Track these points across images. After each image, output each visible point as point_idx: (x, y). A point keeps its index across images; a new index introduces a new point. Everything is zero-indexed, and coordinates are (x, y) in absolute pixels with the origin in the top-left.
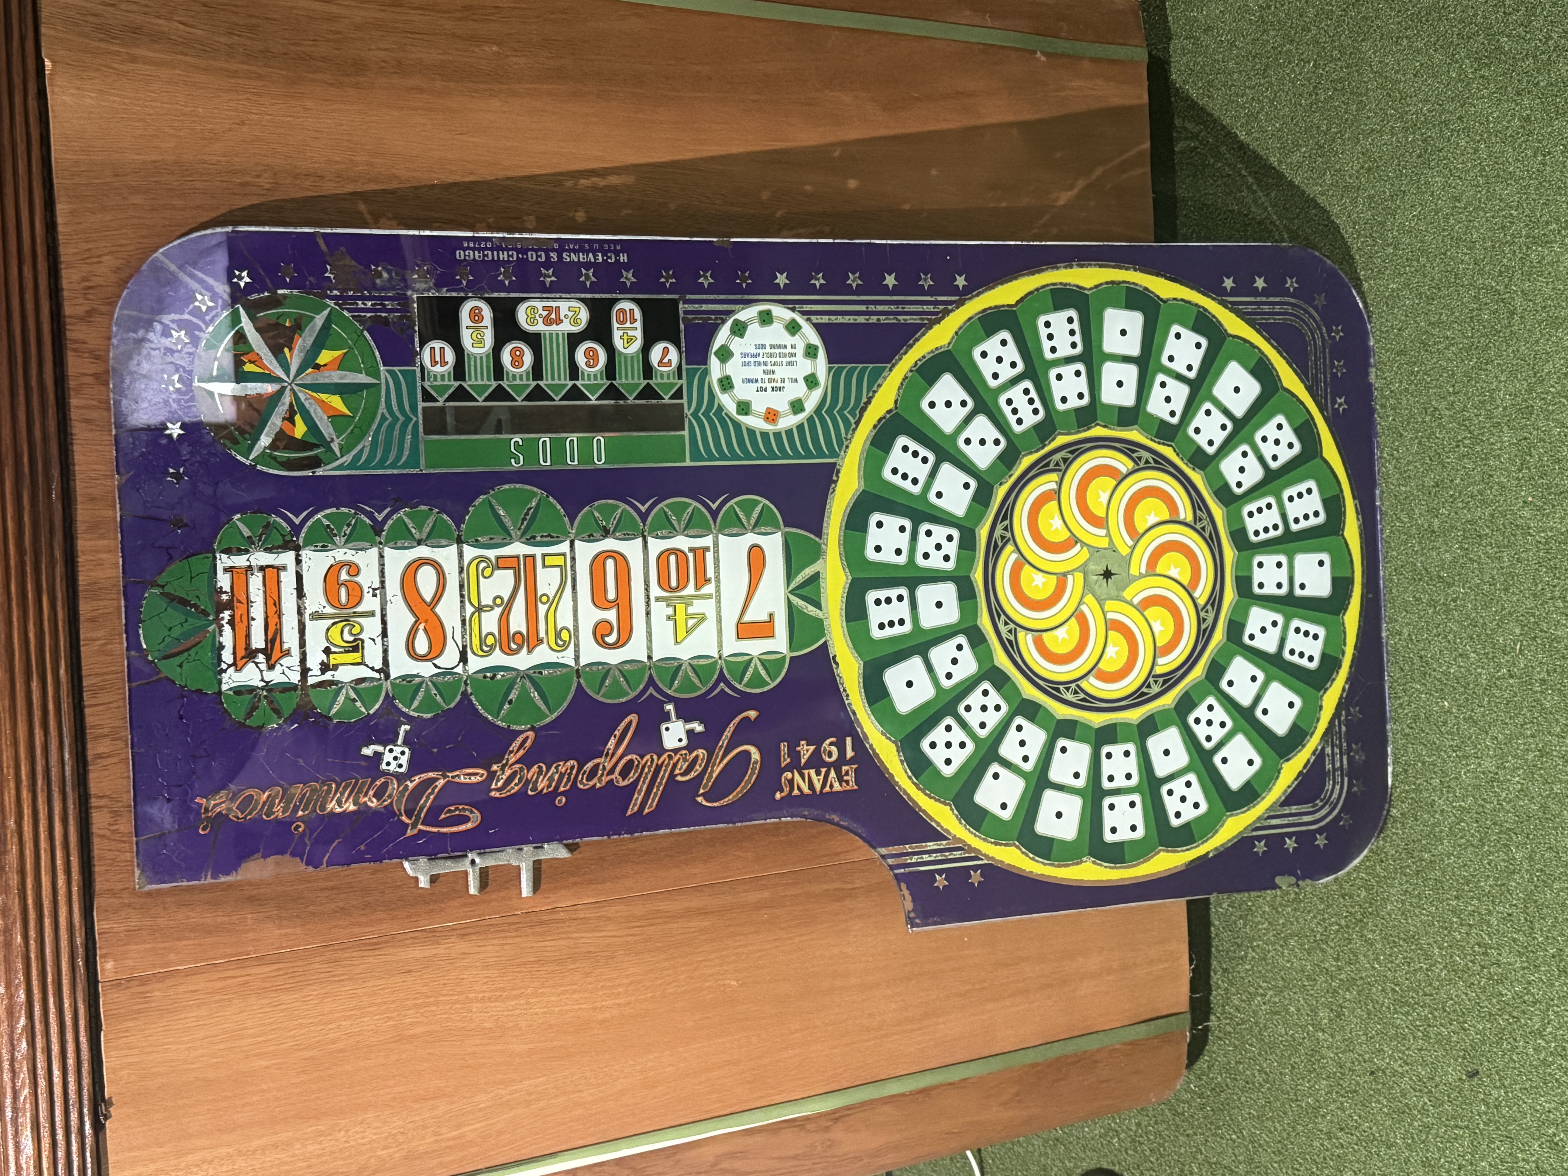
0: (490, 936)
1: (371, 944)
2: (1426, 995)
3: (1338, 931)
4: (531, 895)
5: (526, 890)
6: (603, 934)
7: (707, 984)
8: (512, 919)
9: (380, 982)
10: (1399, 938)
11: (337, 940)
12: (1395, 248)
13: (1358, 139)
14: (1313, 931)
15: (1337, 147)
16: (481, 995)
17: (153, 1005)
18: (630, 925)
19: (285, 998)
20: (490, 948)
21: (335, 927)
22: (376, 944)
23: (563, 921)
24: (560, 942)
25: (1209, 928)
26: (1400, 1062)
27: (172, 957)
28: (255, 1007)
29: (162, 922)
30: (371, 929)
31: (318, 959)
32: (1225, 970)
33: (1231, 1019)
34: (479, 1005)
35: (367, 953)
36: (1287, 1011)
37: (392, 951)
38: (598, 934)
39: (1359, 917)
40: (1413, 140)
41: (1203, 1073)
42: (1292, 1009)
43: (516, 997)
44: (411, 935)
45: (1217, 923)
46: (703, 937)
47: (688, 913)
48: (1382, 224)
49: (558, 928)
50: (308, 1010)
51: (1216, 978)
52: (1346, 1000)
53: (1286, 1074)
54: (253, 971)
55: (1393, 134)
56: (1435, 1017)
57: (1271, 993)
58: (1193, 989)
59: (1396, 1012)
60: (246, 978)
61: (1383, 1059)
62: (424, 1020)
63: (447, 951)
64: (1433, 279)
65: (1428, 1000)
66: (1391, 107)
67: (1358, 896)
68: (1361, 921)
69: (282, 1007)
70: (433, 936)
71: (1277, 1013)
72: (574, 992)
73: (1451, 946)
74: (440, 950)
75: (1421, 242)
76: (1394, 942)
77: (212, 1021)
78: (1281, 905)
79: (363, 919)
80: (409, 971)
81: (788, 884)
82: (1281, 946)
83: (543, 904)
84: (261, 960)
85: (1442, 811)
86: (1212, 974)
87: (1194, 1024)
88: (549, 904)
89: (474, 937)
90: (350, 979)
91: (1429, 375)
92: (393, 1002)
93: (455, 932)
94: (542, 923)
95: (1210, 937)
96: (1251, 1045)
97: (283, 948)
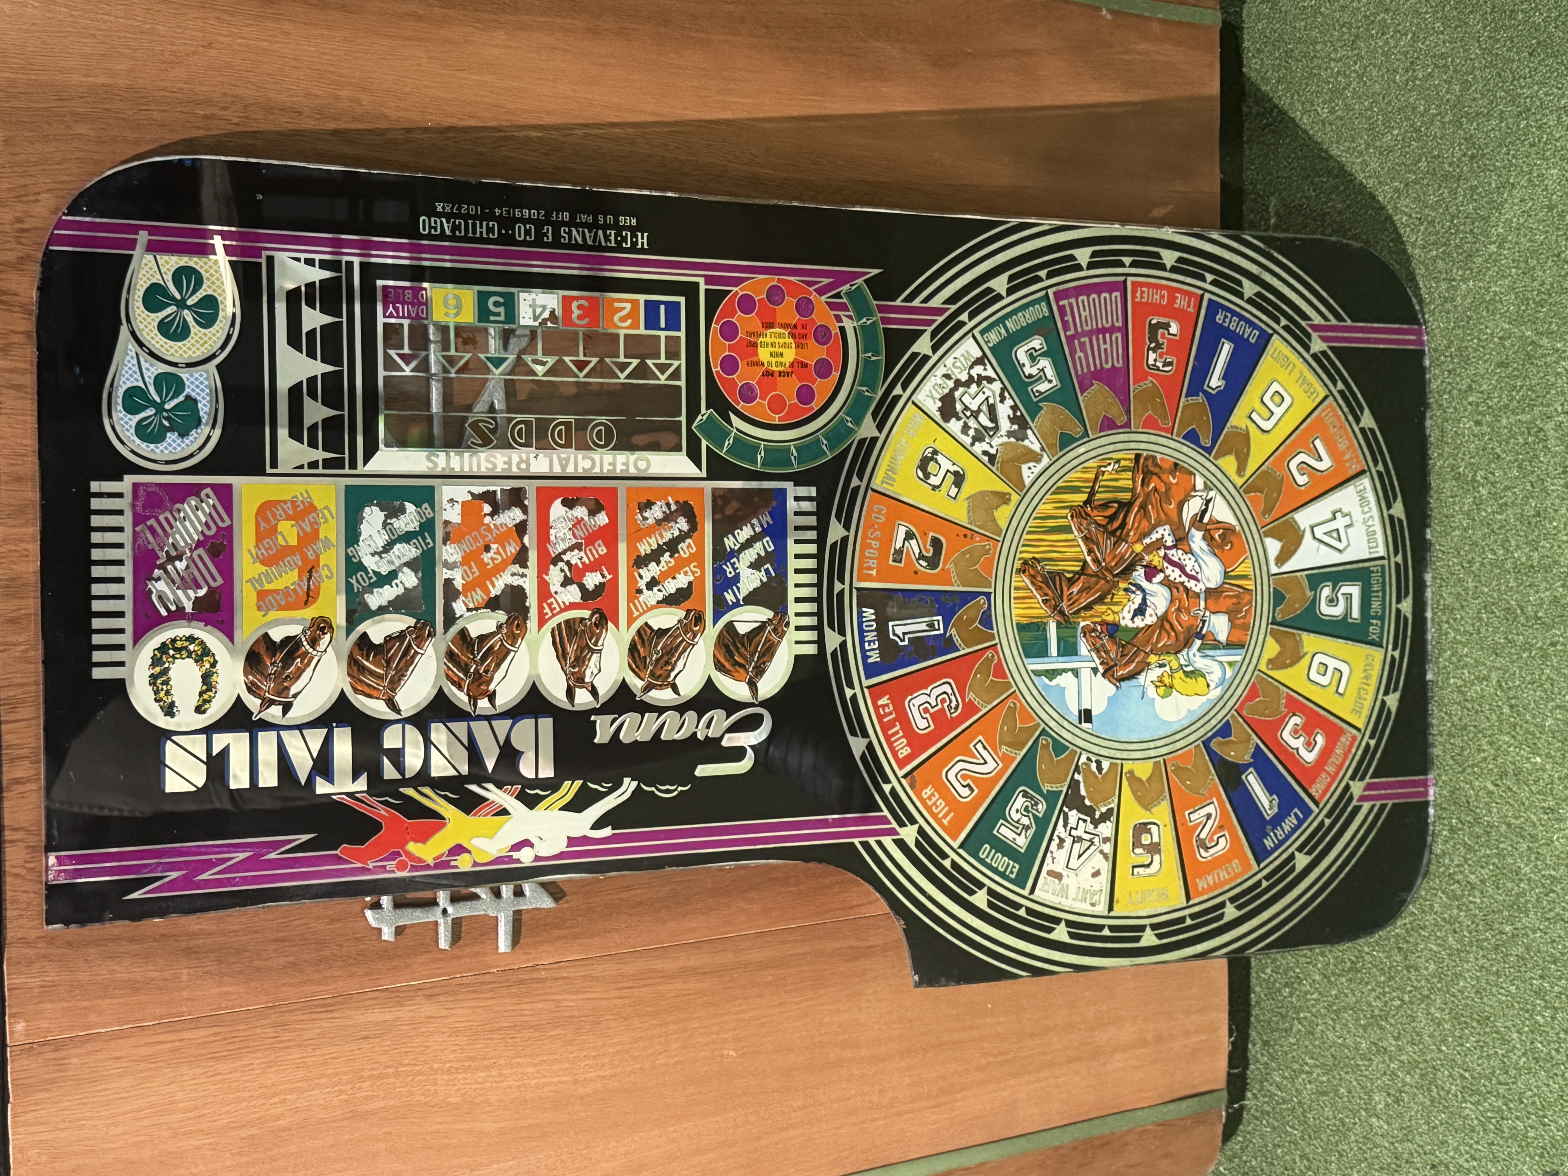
0: (460, 997)
1: (323, 1006)
2: (1500, 1084)
3: (1400, 1007)
4: (509, 951)
5: (503, 943)
6: (587, 996)
7: (703, 1054)
8: (487, 978)
9: (334, 1049)
10: (1472, 1019)
11: (284, 1000)
12: (1500, 247)
13: (1461, 123)
14: (1370, 1005)
15: (1435, 130)
16: (448, 1065)
17: (68, 1074)
18: (619, 985)
19: (221, 1067)
20: (460, 1011)
21: (284, 985)
22: (330, 1005)
23: (543, 981)
24: (540, 1005)
25: (1248, 994)
26: (1466, 1156)
27: (93, 1018)
28: (185, 1078)
29: (82, 976)
30: (325, 988)
31: (263, 1022)
32: (1266, 1043)
33: (1270, 1097)
34: (446, 1077)
35: (319, 1016)
36: (1336, 1092)
37: (348, 1013)
38: (581, 996)
39: (1426, 993)
40: (1527, 125)
41: (1235, 1156)
42: (1342, 1090)
43: (488, 1068)
44: (371, 995)
45: (1258, 989)
46: (700, 1001)
47: (685, 972)
48: (1486, 219)
49: (537, 989)
50: (248, 1081)
51: (1254, 1050)
52: (1405, 1084)
53: (1331, 1162)
54: (187, 1035)
55: (1502, 120)
56: (1510, 1109)
57: (1319, 1071)
58: (1231, 1064)
59: (1466, 1101)
60: (177, 1044)
61: (1447, 1152)
62: (382, 1094)
63: (411, 1014)
64: (1542, 285)
65: (1502, 1089)
66: (1502, 88)
67: (1426, 969)
68: (1428, 997)
69: (219, 1077)
70: (396, 997)
71: (1323, 1094)
72: (555, 1061)
73: (1532, 1032)
74: (404, 1013)
75: (1531, 241)
76: (1466, 1023)
77: (138, 1093)
78: (1334, 974)
79: (317, 976)
80: (366, 1038)
81: (796, 941)
82: (1333, 1019)
83: (521, 961)
84: (195, 1023)
85: (1529, 880)
86: (1250, 1046)
87: (1231, 1101)
88: (529, 960)
89: (442, 998)
90: (298, 1046)
91: (1533, 391)
92: (346, 1073)
93: (420, 993)
94: (521, 982)
95: (1249, 1005)
96: (1293, 1128)
97: (221, 1009)
